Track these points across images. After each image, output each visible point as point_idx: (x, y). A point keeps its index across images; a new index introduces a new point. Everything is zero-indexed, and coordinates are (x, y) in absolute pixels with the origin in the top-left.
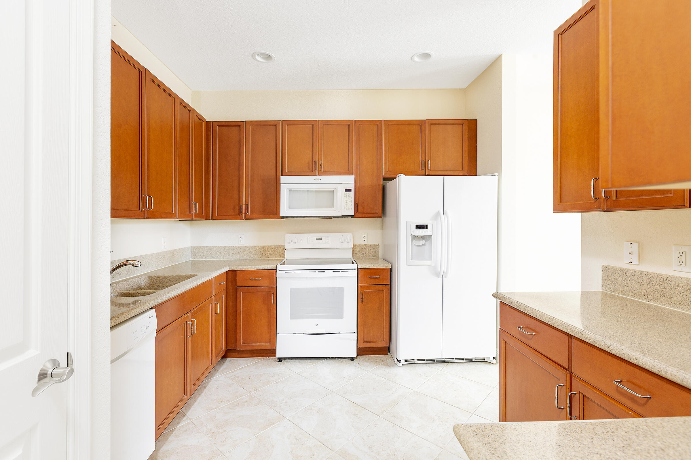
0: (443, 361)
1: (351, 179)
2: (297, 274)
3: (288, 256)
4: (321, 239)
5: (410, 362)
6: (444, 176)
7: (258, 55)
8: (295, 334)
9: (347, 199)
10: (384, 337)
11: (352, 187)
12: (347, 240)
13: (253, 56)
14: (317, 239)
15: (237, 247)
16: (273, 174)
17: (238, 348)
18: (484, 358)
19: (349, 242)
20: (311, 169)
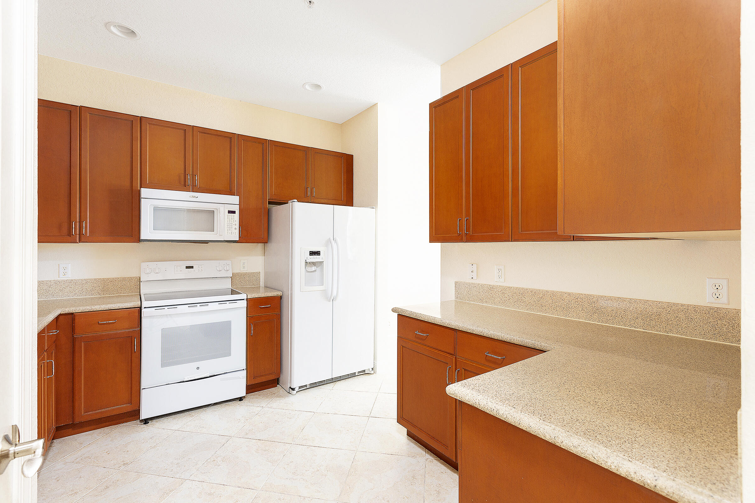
0: (333, 381)
1: (235, 199)
2: (172, 311)
3: (145, 290)
4: (192, 267)
5: (303, 388)
6: (334, 205)
7: (115, 26)
8: (169, 384)
9: (231, 222)
10: (275, 368)
11: (236, 208)
12: (225, 268)
13: (107, 25)
14: (187, 267)
15: (57, 282)
16: (127, 183)
17: (77, 421)
18: (364, 371)
19: (227, 271)
20: (183, 183)
